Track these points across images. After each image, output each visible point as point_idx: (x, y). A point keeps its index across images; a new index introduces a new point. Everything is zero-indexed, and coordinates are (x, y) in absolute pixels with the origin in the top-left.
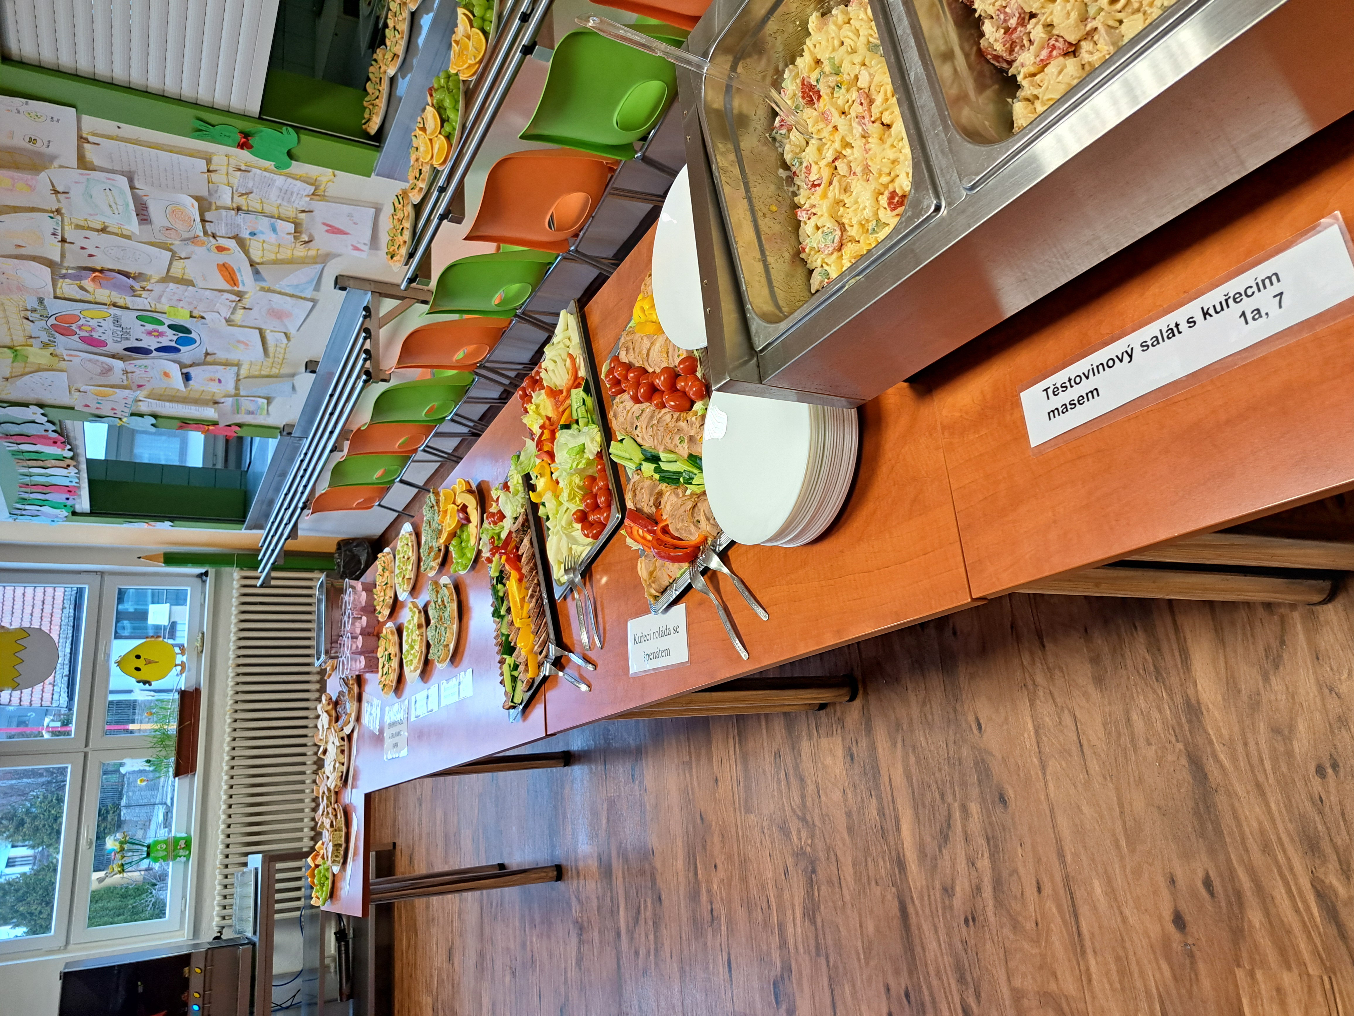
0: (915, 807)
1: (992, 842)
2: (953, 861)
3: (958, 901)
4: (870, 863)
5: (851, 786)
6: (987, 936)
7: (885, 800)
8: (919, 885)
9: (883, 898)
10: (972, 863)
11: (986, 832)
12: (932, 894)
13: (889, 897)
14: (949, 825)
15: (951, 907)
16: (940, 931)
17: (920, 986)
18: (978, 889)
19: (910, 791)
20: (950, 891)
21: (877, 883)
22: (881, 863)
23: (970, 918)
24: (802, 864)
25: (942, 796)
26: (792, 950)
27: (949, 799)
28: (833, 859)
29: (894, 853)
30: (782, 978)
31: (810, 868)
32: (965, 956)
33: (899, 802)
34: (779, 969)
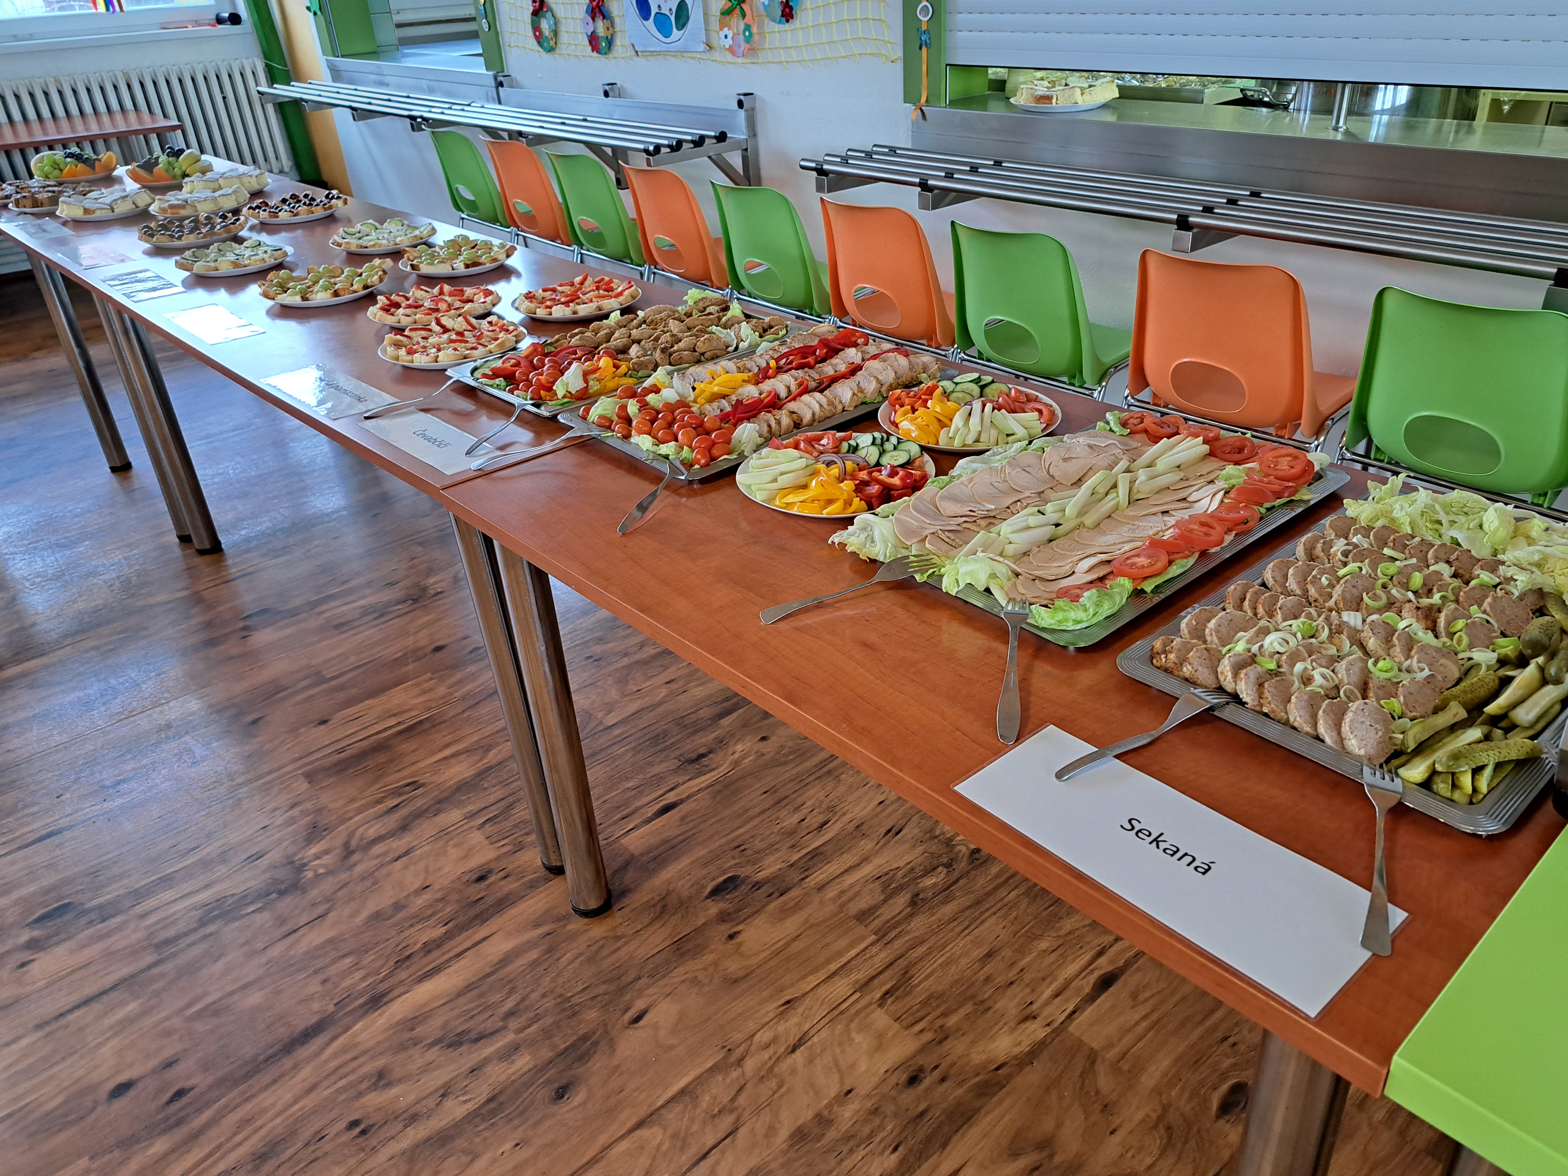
0: (469, 987)
1: (492, 1105)
2: (427, 1068)
3: (374, 1099)
4: (348, 961)
5: (439, 895)
6: (352, 1162)
7: (452, 943)
8: (363, 1037)
9: (310, 998)
10: (445, 1092)
11: (501, 1092)
12: (361, 1060)
13: (316, 1006)
14: (477, 1040)
15: (360, 1095)
16: (313, 1095)
17: (208, 1105)
18: (414, 1118)
19: (488, 970)
20: (382, 1083)
21: (325, 981)
22: (358, 975)
23: (362, 1127)
24: (281, 874)
25: (511, 1014)
26: (139, 909)
27: (513, 1024)
28: (320, 910)
29: (385, 986)
30: (84, 913)
31: (283, 886)
32: (300, 1145)
33: (463, 962)
34: (95, 902)
